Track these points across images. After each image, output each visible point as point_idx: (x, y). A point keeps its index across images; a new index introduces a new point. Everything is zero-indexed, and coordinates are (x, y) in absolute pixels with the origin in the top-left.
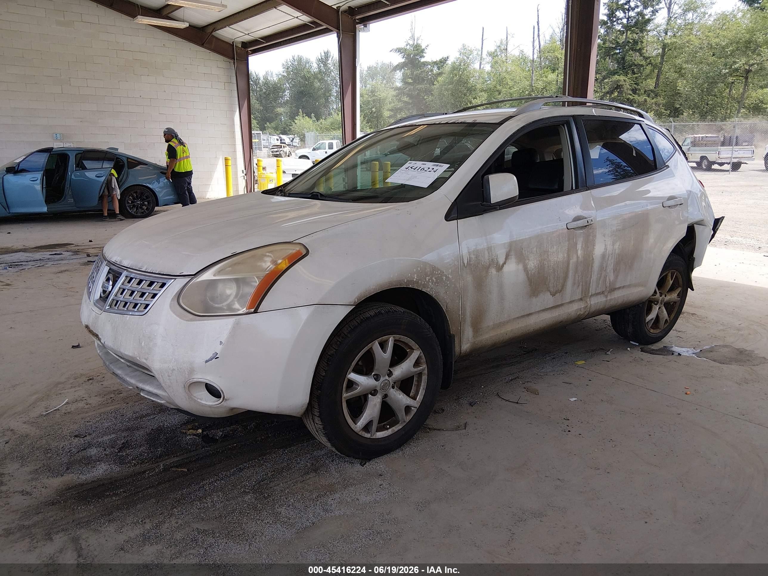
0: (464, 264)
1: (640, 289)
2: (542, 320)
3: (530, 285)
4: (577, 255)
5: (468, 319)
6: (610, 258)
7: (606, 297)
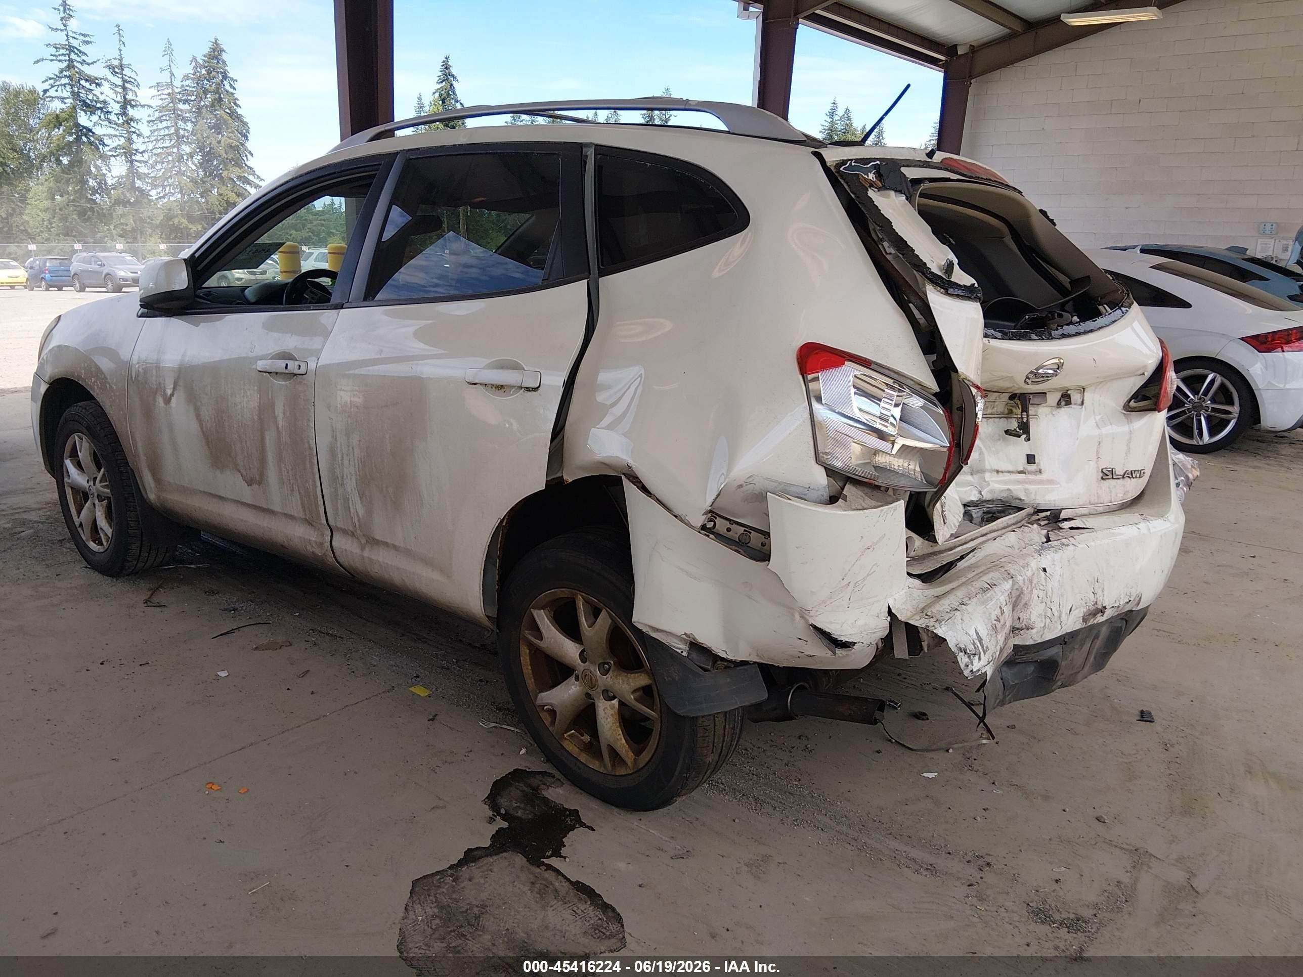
0: (132, 377)
1: (435, 576)
2: (242, 520)
3: (208, 443)
4: (278, 428)
5: (143, 458)
6: (346, 462)
7: (363, 549)
